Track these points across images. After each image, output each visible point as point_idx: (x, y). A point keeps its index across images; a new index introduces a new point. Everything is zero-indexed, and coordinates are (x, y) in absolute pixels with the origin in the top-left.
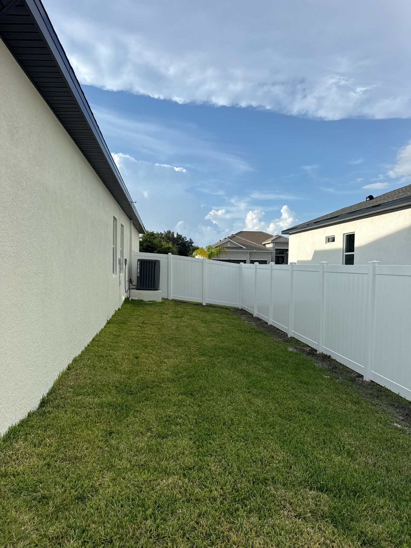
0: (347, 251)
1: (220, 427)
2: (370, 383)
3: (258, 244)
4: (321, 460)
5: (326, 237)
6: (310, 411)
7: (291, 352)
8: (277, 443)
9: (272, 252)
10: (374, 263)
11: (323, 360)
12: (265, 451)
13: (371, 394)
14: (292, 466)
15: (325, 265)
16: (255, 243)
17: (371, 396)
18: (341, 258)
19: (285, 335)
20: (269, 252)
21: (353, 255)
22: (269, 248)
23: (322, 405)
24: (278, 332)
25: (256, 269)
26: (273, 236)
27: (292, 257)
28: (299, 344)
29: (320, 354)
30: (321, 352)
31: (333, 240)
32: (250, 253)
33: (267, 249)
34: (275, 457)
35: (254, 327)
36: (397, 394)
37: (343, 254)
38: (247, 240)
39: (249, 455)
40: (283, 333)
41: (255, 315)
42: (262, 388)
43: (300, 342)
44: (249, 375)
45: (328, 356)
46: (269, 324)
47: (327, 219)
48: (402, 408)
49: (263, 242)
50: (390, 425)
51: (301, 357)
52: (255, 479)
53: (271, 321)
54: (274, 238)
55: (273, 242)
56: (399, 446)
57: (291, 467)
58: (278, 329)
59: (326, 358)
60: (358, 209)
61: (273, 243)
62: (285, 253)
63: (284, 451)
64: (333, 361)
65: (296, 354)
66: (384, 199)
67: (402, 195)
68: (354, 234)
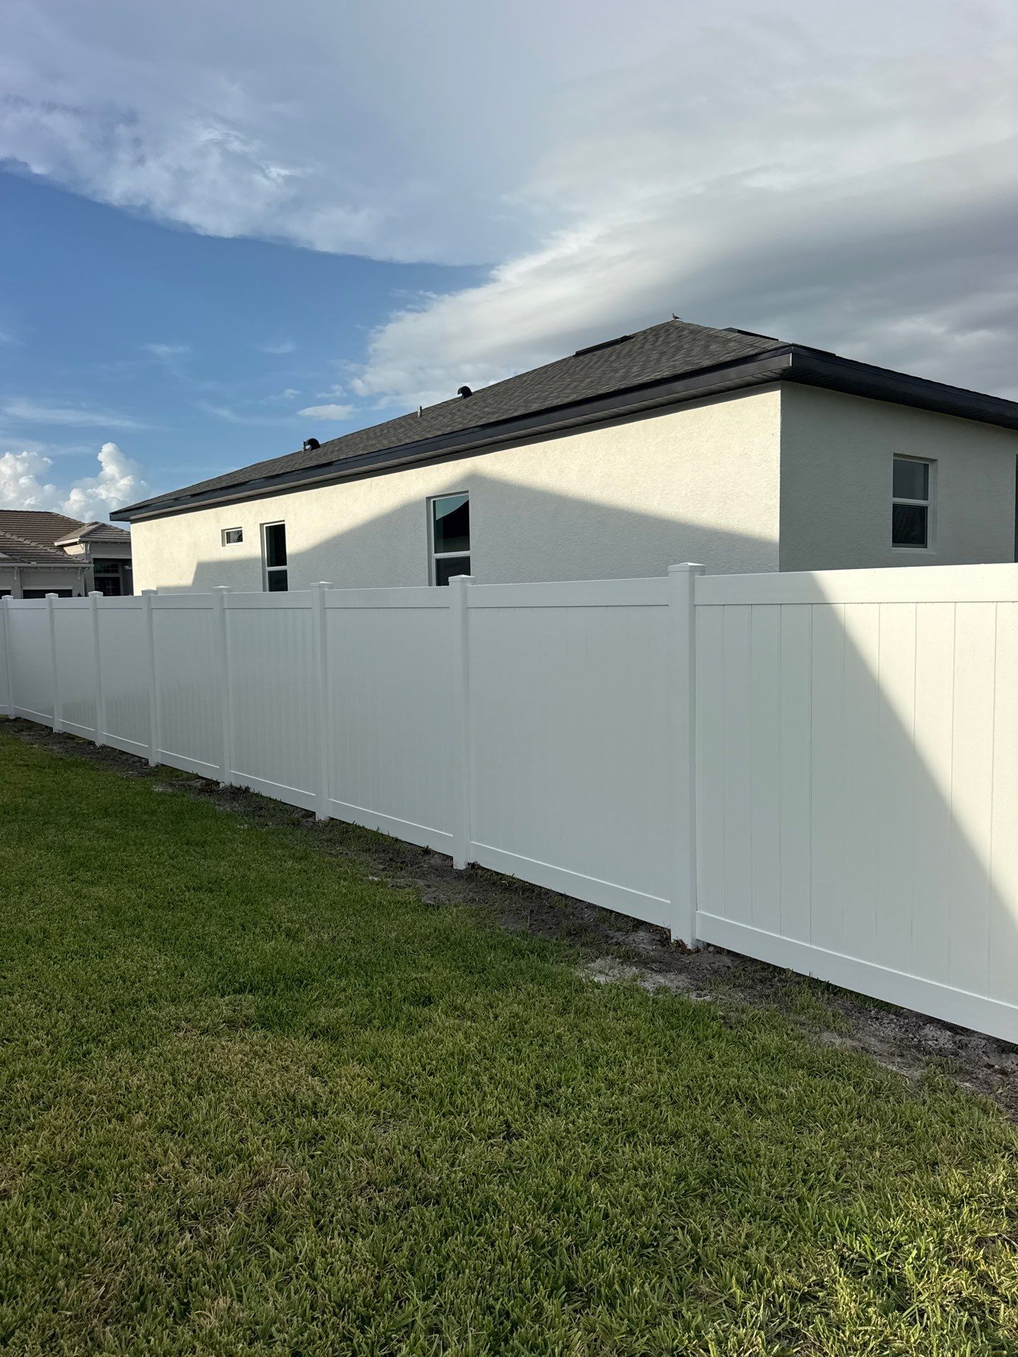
0: (271, 564)
1: (19, 946)
2: (329, 823)
3: (41, 547)
4: (238, 953)
5: (223, 531)
6: (213, 886)
7: (160, 794)
8: (150, 946)
9: (84, 568)
10: (321, 586)
11: (234, 799)
12: (128, 962)
13: (329, 840)
14: (185, 972)
15: (225, 593)
16: (33, 544)
17: (330, 844)
18: (258, 578)
19: (143, 762)
20: (77, 568)
21: (285, 572)
22: (76, 556)
23: (236, 873)
24: (124, 757)
25: (52, 610)
26: (83, 524)
27: (142, 580)
28: (178, 776)
29: (226, 788)
30: (227, 783)
31: (240, 539)
32: (22, 571)
33: (70, 560)
34: (149, 966)
35: (59, 756)
36: (375, 829)
37: (264, 570)
38: (8, 536)
39: (95, 976)
40: (136, 759)
41: (57, 728)
42: (102, 867)
43: (180, 773)
44: (67, 850)
45: (244, 788)
46: (98, 744)
47: (222, 489)
48: (384, 851)
49: (56, 540)
50: (362, 880)
51: (186, 799)
52: (115, 1005)
53: (103, 736)
54: (87, 529)
55: (84, 539)
56: (374, 907)
57: (183, 975)
58: (124, 752)
59: (239, 793)
60: (287, 468)
61: (85, 542)
62: (120, 569)
63: (166, 955)
64: (254, 798)
65: (171, 797)
66: (339, 450)
67: (373, 445)
68: (284, 525)
